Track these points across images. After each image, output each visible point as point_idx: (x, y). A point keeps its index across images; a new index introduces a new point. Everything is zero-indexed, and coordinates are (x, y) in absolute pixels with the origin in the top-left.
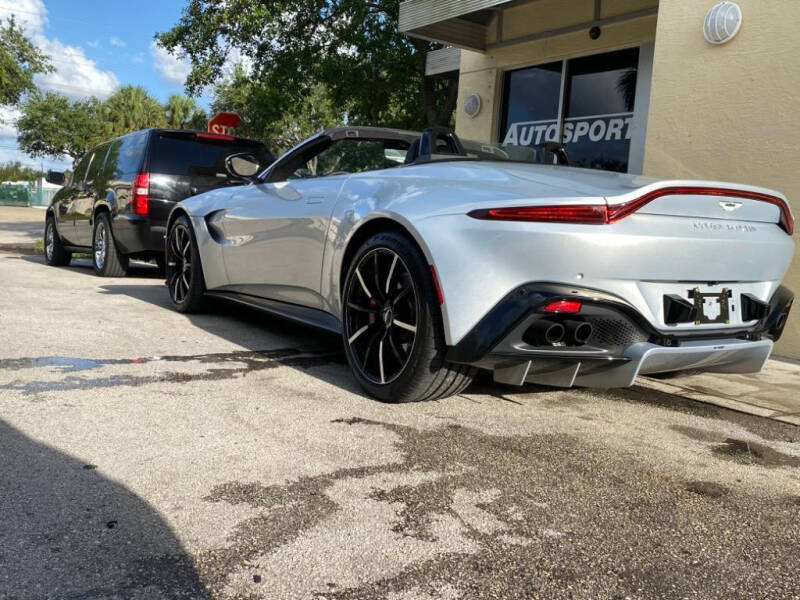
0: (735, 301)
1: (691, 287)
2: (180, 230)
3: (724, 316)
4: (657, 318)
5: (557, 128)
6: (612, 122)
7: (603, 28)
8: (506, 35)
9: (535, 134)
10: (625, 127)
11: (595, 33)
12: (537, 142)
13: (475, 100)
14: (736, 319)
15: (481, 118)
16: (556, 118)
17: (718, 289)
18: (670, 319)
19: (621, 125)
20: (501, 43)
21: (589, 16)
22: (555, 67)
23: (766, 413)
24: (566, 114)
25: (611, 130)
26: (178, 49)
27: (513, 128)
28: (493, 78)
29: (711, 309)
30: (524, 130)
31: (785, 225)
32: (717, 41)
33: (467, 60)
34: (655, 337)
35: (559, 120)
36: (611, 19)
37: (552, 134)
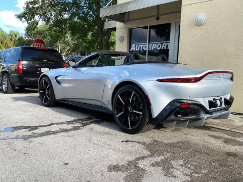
0: (223, 100)
1: (214, 98)
2: (45, 81)
3: (221, 105)
4: (207, 107)
5: (147, 46)
6: (163, 44)
7: (160, 17)
8: (130, 18)
9: (140, 47)
10: (167, 46)
11: (158, 19)
13: (121, 37)
14: (223, 106)
15: (124, 42)
17: (219, 98)
19: (166, 45)
20: (129, 20)
21: (156, 14)
22: (146, 28)
23: (228, 129)
24: (149, 42)
25: (163, 46)
27: (133, 45)
28: (127, 31)
29: (218, 103)
30: (137, 46)
31: (232, 79)
32: (198, 24)
33: (118, 25)
34: (207, 112)
35: (148, 43)
36: (163, 15)
37: (146, 47)
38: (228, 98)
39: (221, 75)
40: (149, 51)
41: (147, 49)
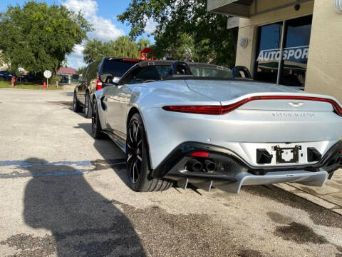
1: (275, 145)
3: (296, 159)
4: (253, 160)
7: (301, 4)
8: (259, 10)
11: (297, 8)
13: (244, 40)
14: (303, 160)
15: (247, 48)
16: (279, 47)
17: (293, 145)
18: (260, 161)
20: (256, 13)
24: (284, 46)
26: (126, 21)
28: (252, 30)
29: (287, 156)
31: (337, 111)
33: (242, 22)
34: (252, 171)
35: (281, 49)
36: (305, 1)
39: (290, 102)
40: (282, 62)
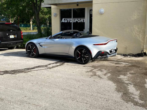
0: (114, 50)
6: (81, 19)
9: (68, 20)
10: (83, 20)
11: (78, 5)
12: (68, 22)
13: (55, 14)
14: (114, 52)
15: (57, 17)
16: (71, 18)
18: (110, 53)
24: (73, 17)
27: (63, 19)
28: (59, 11)
30: (65, 20)
31: (117, 41)
37: (71, 21)
38: (116, 49)
40: (73, 23)
41: (72, 21)
